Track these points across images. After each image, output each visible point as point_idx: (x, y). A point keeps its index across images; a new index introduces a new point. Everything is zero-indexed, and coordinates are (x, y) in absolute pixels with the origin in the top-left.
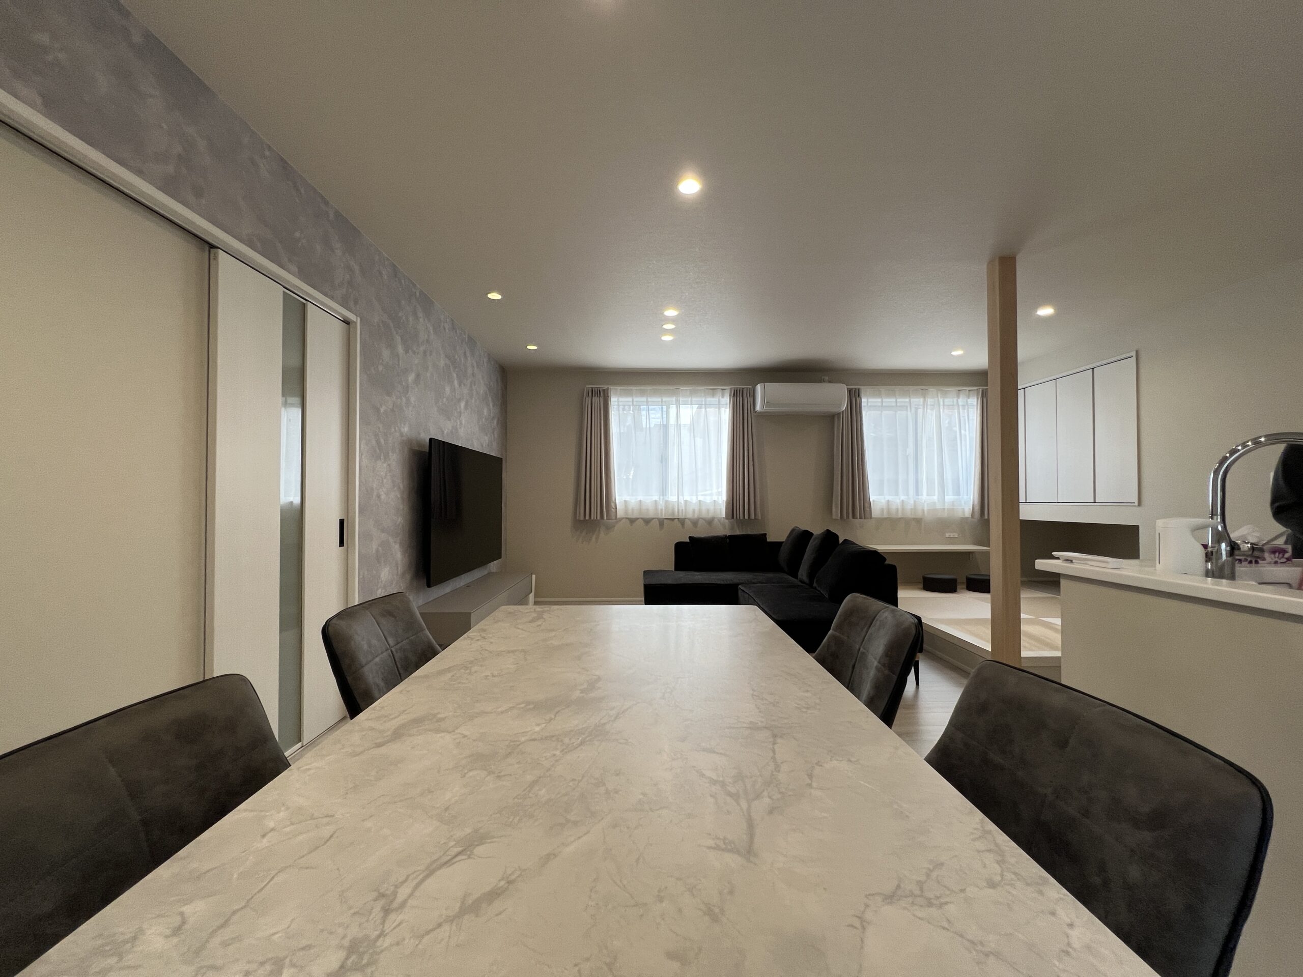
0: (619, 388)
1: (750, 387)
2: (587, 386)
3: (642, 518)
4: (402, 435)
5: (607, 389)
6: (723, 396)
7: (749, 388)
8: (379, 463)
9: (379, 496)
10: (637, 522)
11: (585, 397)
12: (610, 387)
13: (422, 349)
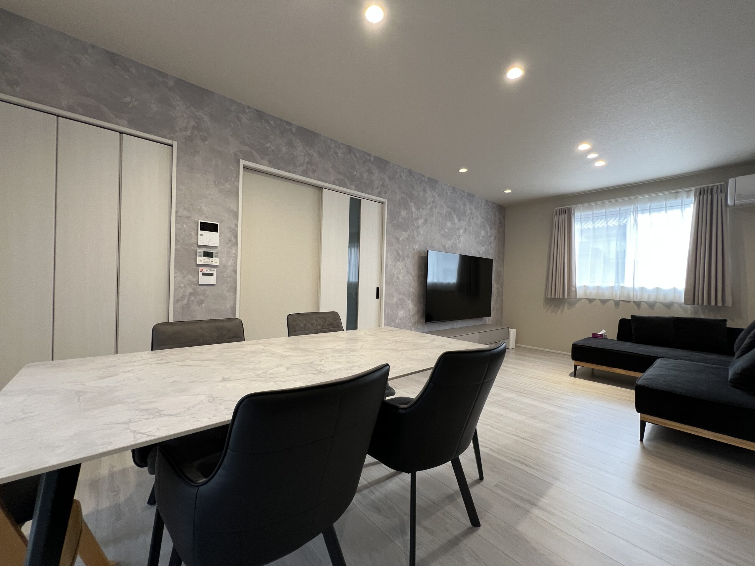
0: (582, 206)
1: (723, 183)
2: (556, 208)
3: (599, 299)
4: (414, 250)
5: (571, 208)
6: (688, 197)
7: (723, 185)
8: (399, 263)
9: (398, 278)
10: (594, 302)
11: (554, 215)
12: (574, 206)
13: (429, 206)
